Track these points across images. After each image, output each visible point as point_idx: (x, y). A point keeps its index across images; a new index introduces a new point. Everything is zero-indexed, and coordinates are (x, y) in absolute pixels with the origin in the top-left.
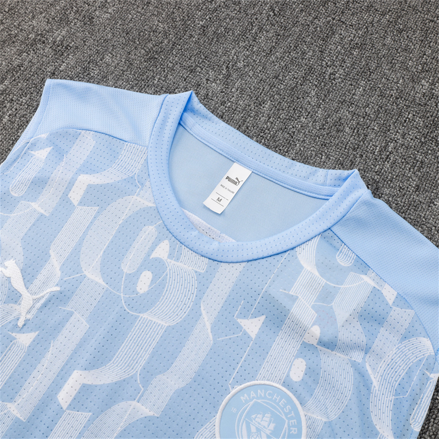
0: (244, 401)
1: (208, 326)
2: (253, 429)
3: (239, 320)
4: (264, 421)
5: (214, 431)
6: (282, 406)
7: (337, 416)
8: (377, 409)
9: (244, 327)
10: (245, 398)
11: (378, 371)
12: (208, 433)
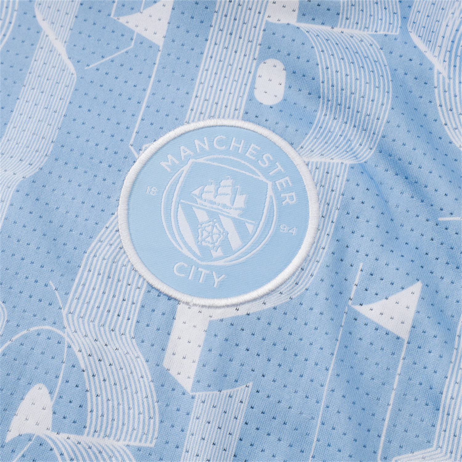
0: (169, 170)
1: (61, 48)
2: (202, 216)
3: (123, 20)
4: (221, 194)
5: (118, 240)
6: (254, 158)
7: (374, 149)
8: (456, 115)
9: (137, 30)
10: (170, 163)
11: (439, 43)
12: (107, 249)
